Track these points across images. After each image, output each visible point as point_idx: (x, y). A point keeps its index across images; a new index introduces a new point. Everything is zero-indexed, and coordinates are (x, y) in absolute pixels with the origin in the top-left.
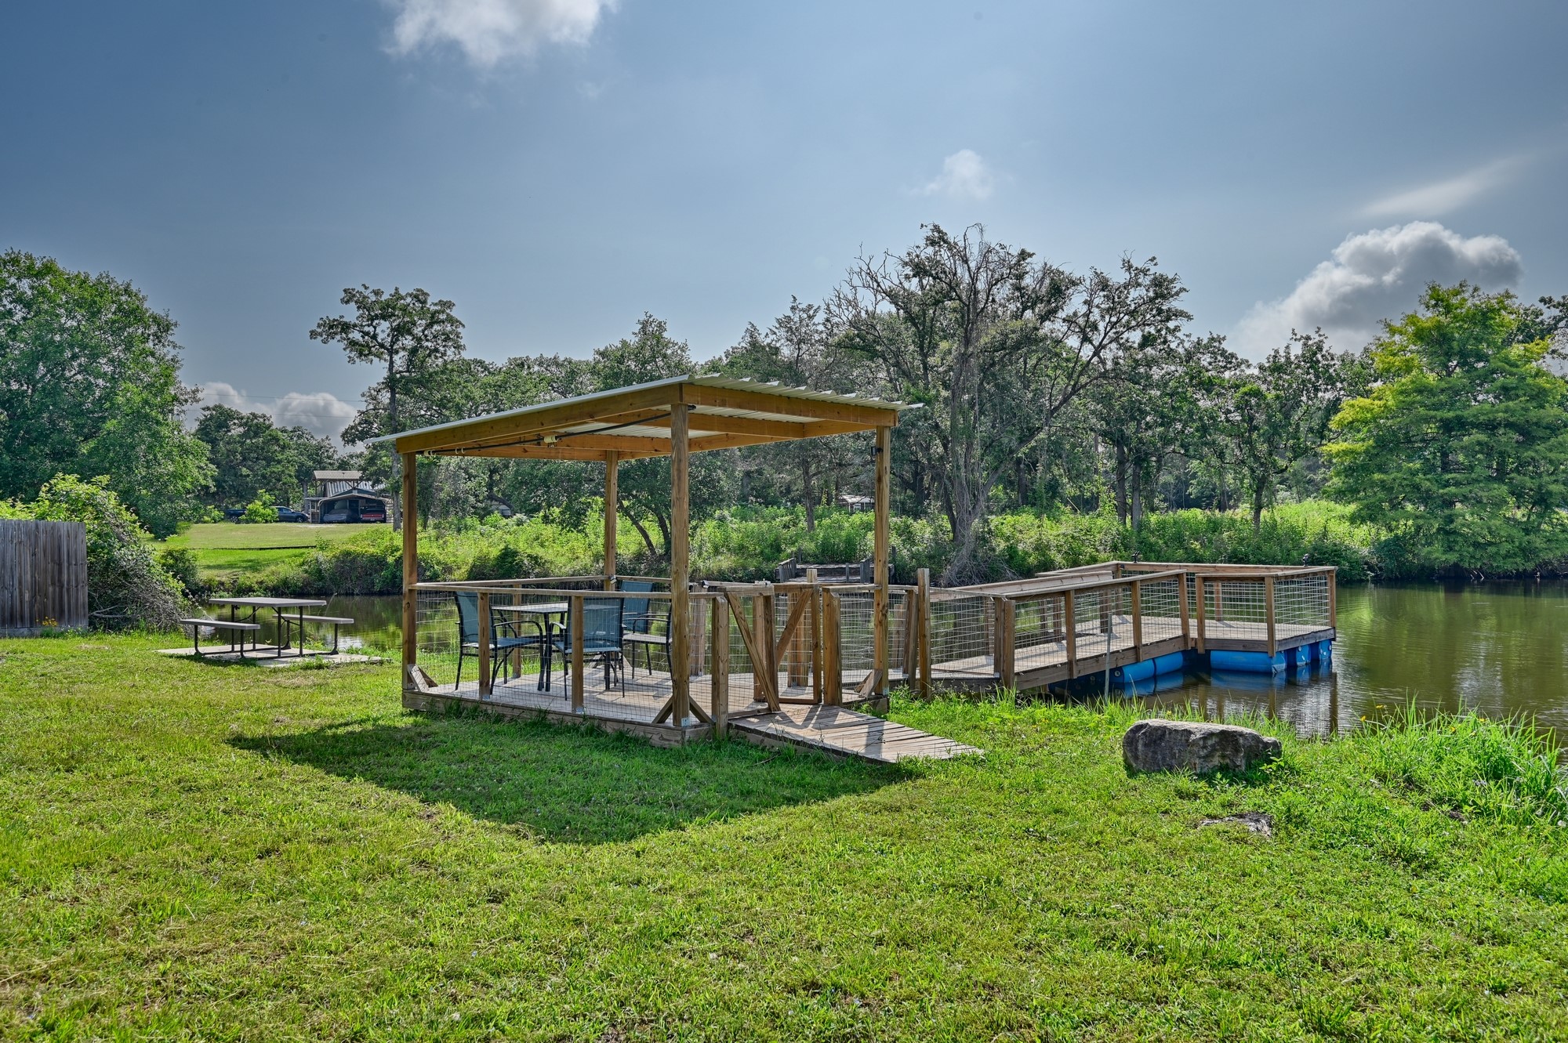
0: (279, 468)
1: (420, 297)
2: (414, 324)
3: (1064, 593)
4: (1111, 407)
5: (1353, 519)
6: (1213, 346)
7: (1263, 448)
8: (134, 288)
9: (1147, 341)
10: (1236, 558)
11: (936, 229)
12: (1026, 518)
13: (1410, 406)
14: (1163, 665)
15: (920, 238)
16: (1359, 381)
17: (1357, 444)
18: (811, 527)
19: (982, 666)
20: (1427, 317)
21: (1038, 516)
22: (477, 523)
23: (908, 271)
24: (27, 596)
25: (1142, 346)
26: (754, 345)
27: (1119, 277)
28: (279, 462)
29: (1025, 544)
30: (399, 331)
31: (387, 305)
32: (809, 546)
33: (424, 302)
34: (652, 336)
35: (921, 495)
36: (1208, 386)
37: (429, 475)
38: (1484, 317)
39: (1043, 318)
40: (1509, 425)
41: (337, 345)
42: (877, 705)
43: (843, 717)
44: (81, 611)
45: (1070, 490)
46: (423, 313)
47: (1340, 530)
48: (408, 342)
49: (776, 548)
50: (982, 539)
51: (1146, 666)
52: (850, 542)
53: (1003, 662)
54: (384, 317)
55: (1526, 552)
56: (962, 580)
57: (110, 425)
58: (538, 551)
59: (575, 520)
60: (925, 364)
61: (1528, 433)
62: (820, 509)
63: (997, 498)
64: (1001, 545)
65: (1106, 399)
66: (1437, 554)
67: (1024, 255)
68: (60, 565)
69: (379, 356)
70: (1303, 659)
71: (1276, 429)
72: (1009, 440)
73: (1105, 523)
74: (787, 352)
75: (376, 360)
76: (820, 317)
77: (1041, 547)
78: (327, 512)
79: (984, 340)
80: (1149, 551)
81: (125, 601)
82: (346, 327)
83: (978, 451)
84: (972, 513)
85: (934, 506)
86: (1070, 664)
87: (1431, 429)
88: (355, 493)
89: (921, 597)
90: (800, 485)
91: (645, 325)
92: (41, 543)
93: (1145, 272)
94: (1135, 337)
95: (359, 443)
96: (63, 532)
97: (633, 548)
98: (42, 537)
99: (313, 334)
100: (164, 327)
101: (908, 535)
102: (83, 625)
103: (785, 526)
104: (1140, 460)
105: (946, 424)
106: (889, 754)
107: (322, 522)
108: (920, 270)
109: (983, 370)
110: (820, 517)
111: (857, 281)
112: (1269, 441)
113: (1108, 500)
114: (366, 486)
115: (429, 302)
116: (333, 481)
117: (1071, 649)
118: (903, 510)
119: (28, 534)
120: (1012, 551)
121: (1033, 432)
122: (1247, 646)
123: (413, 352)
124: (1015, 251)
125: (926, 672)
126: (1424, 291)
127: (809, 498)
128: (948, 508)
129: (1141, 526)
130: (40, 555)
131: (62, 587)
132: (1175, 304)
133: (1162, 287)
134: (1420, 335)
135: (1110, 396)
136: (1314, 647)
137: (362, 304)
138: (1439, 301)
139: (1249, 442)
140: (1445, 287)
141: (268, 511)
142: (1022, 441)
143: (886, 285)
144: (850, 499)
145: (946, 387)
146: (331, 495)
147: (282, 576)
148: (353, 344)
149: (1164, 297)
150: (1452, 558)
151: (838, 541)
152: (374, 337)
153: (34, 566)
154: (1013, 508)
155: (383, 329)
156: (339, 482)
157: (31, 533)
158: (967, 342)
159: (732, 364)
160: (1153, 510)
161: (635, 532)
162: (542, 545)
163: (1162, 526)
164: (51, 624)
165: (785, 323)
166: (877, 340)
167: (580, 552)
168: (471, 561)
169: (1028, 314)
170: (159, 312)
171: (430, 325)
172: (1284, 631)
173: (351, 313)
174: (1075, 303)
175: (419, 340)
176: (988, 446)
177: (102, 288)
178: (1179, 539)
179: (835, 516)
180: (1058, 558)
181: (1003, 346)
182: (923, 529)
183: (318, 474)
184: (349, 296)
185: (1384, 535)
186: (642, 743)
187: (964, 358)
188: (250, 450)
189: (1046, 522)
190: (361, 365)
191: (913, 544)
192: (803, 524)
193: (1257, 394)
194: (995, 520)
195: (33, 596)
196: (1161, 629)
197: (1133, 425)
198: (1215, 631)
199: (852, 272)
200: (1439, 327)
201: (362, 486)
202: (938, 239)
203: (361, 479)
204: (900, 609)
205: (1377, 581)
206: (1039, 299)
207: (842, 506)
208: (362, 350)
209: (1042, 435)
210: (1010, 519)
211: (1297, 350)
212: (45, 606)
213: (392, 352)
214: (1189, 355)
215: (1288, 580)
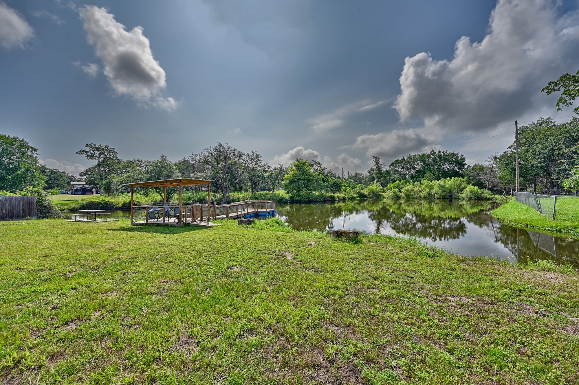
0: (62, 182)
1: (107, 147)
2: (105, 152)
3: (237, 205)
4: (250, 174)
5: (286, 193)
6: (267, 165)
7: (274, 182)
8: (25, 140)
9: (256, 164)
10: (269, 200)
11: (220, 143)
12: (236, 193)
13: (293, 176)
14: (251, 215)
15: (217, 145)
16: (288, 171)
17: (287, 182)
18: (196, 195)
19: (224, 216)
20: (296, 163)
21: (238, 193)
22: (121, 195)
23: (215, 150)
24: (21, 212)
25: (255, 165)
26: (185, 160)
27: (251, 154)
28: (62, 180)
29: (236, 197)
30: (101, 154)
31: (98, 148)
32: (196, 198)
33: (108, 148)
34: (164, 159)
35: (218, 189)
36: (266, 172)
37: (110, 185)
38: (303, 163)
39: (238, 160)
40: (307, 180)
41: (84, 156)
42: (208, 220)
43: (203, 222)
44: (35, 214)
45: (244, 188)
46: (107, 150)
47: (284, 195)
48: (103, 156)
49: (190, 199)
50: (228, 197)
51: (249, 215)
52: (204, 198)
53: (227, 216)
54: (97, 150)
55: (309, 198)
56: (224, 203)
57: (19, 172)
58: (138, 200)
59: (147, 194)
60: (218, 166)
61: (309, 181)
62: (198, 191)
63: (232, 189)
64: (231, 198)
65: (249, 173)
66: (297, 198)
67: (235, 149)
68: (30, 205)
69: (95, 159)
70: (271, 214)
71: (275, 179)
72: (233, 180)
73: (249, 194)
74: (191, 162)
75: (94, 159)
76: (198, 156)
77: (238, 198)
78: (76, 192)
79: (228, 163)
80: (256, 198)
81: (46, 212)
82: (86, 152)
83: (227, 182)
84: (226, 192)
85: (220, 191)
86: (237, 215)
87: (297, 180)
88: (84, 188)
89: (215, 206)
90: (194, 187)
91: (162, 157)
92: (25, 201)
93: (255, 153)
94: (254, 163)
95: (84, 176)
96: (30, 198)
97: (159, 199)
98: (25, 200)
99: (77, 153)
100: (34, 150)
101: (215, 196)
102: (36, 217)
103: (191, 195)
104: (255, 183)
105: (222, 177)
106: (209, 225)
107: (74, 194)
108: (217, 151)
109: (228, 168)
110: (198, 193)
111: (205, 151)
112: (275, 181)
113: (250, 190)
114: (86, 186)
115: (109, 148)
116: (76, 185)
117: (238, 213)
118: (214, 192)
119: (21, 199)
120: (233, 199)
121: (236, 179)
122: (263, 212)
123: (105, 158)
124: (234, 148)
125: (216, 217)
126: (296, 159)
127: (196, 189)
128: (222, 191)
129: (255, 194)
130: (24, 203)
131: (30, 210)
132: (260, 159)
133: (258, 156)
134: (295, 166)
135: (250, 173)
136: (273, 212)
137: (91, 147)
138: (297, 160)
139: (272, 181)
140: (299, 158)
141: (57, 192)
142: (235, 180)
143: (210, 152)
144: (204, 189)
145: (222, 170)
146: (75, 188)
147: (73, 206)
148: (88, 156)
149: (258, 157)
150: (299, 199)
151: (202, 198)
152: (95, 155)
153: (23, 206)
154: (234, 191)
155: (97, 153)
156: (78, 185)
157: (23, 199)
158: (225, 163)
159: (180, 164)
160: (257, 191)
161: (160, 196)
162: (139, 199)
163: (259, 194)
164: (28, 217)
165: (191, 157)
166: (209, 162)
167: (148, 200)
168: (122, 202)
169: (236, 159)
170: (33, 146)
171: (109, 153)
172: (268, 210)
173: (88, 149)
174: (244, 157)
175: (106, 156)
176: (229, 181)
177: (15, 140)
178: (261, 197)
179: (201, 193)
180: (241, 200)
181: (231, 164)
182: (218, 195)
183: (72, 183)
184: (87, 145)
185: (291, 195)
186: (175, 226)
187: (225, 166)
188: (53, 177)
189: (239, 193)
190: (90, 160)
191: (216, 198)
192: (195, 194)
193: (273, 173)
194: (230, 194)
195: (23, 212)
196: (251, 210)
197: (254, 178)
198: (259, 210)
199: (204, 149)
200: (298, 164)
201: (85, 186)
202: (220, 145)
203: (85, 184)
204: (212, 208)
205: (289, 203)
206: (238, 156)
207: (202, 191)
208: (91, 157)
209: (239, 179)
210: (233, 193)
211: (279, 167)
212: (26, 214)
213: (99, 158)
214: (263, 167)
215: (269, 203)
